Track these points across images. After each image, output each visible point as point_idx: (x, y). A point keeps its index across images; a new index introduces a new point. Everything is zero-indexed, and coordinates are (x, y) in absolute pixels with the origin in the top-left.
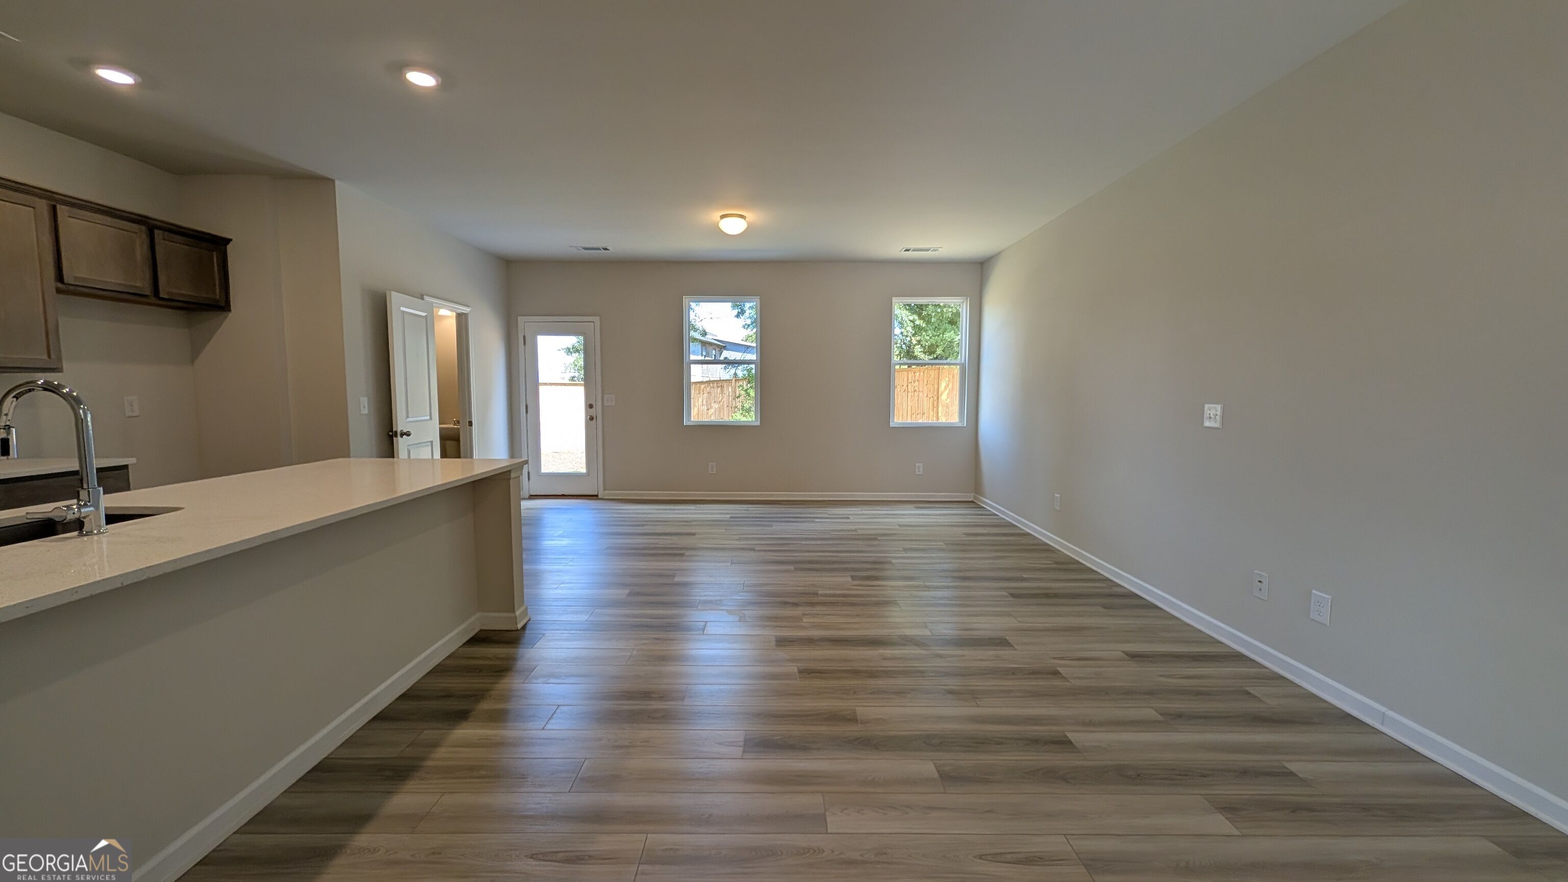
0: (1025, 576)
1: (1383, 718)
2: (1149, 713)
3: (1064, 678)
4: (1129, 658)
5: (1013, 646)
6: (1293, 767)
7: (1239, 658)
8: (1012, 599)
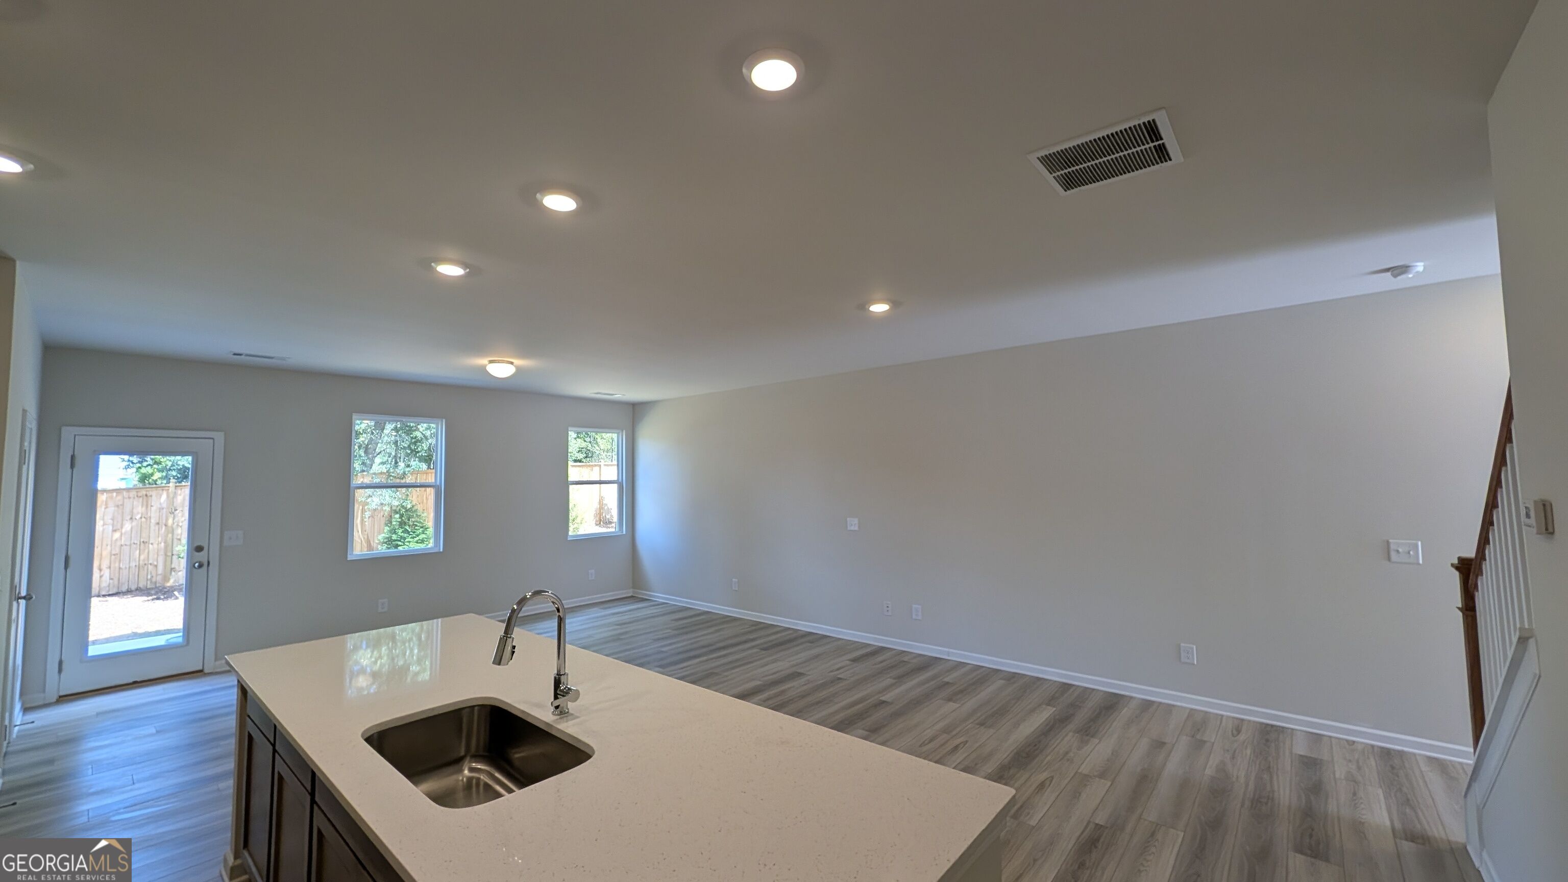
0: (751, 637)
1: (948, 654)
2: (889, 681)
3: (846, 679)
4: (852, 663)
5: (805, 674)
6: (946, 680)
7: (882, 650)
8: (764, 652)
